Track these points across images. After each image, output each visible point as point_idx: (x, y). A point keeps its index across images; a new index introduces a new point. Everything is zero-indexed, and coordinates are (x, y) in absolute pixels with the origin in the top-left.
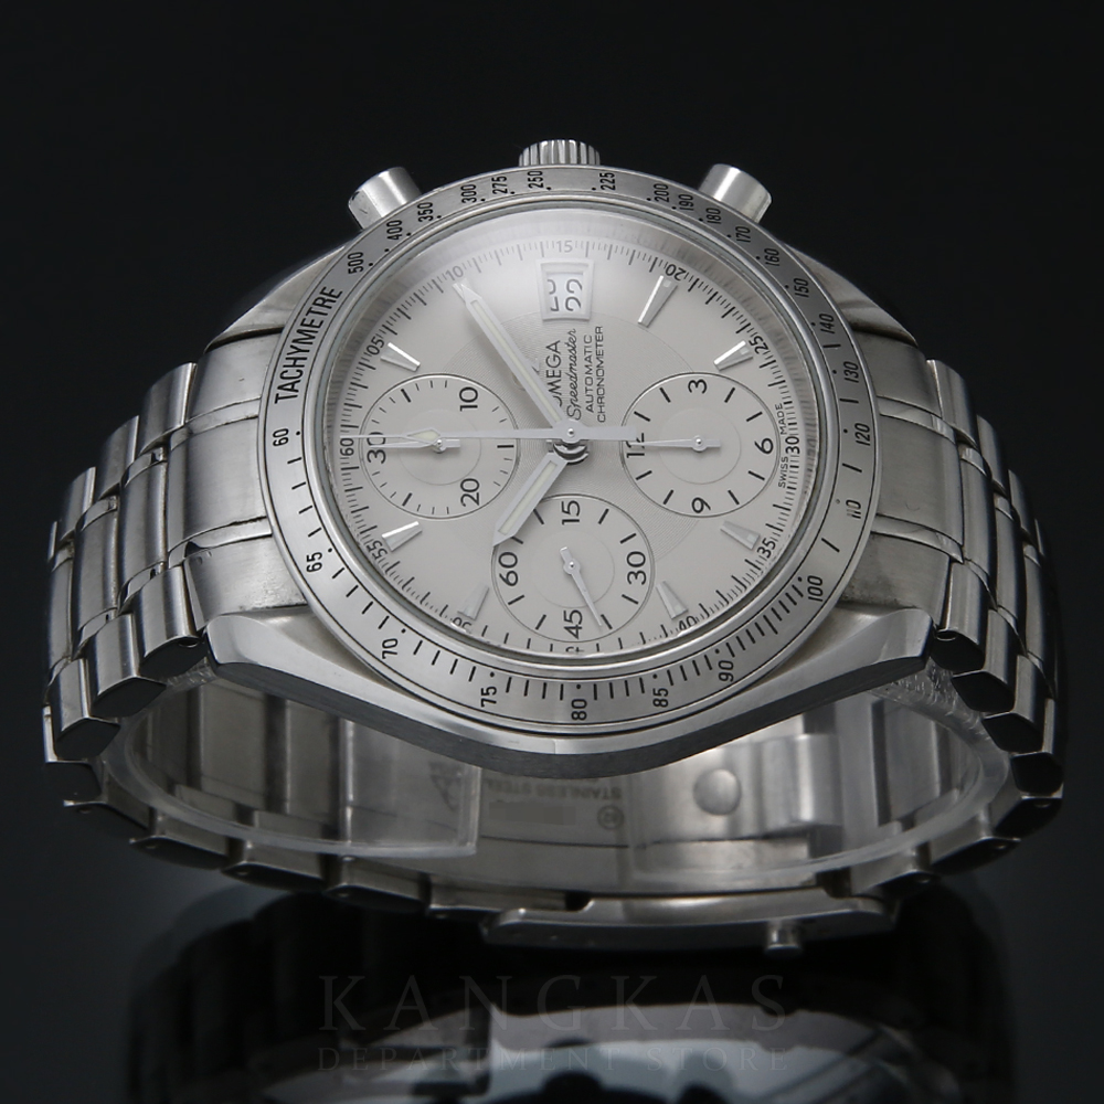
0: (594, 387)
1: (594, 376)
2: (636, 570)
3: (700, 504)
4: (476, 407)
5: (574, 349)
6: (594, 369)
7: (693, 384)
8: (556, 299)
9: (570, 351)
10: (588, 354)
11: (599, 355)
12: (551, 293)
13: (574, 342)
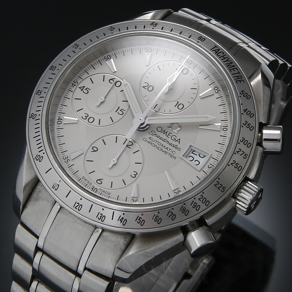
0: (156, 144)
1: (160, 146)
2: (88, 118)
3: (95, 150)
4: (175, 106)
5: (174, 146)
6: (163, 148)
7: (136, 174)
8: (197, 155)
9: (174, 145)
10: (169, 149)
11: (166, 153)
12: (199, 155)
13: (176, 148)
